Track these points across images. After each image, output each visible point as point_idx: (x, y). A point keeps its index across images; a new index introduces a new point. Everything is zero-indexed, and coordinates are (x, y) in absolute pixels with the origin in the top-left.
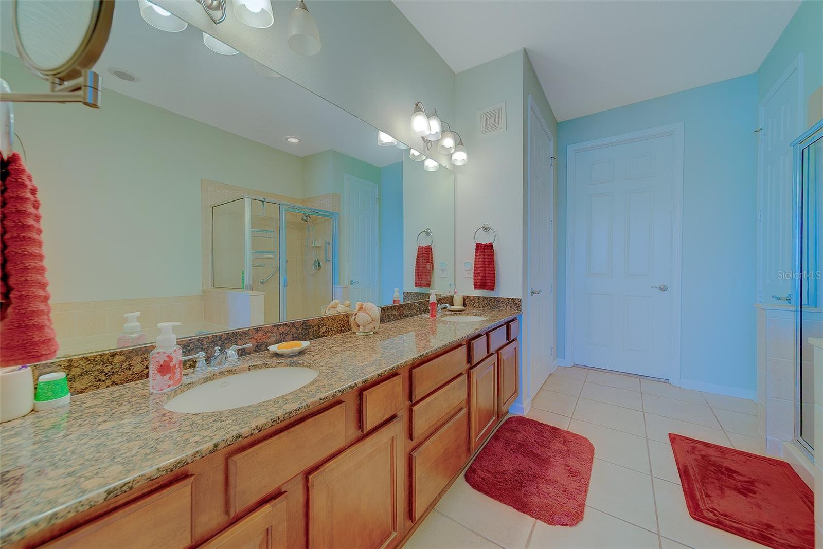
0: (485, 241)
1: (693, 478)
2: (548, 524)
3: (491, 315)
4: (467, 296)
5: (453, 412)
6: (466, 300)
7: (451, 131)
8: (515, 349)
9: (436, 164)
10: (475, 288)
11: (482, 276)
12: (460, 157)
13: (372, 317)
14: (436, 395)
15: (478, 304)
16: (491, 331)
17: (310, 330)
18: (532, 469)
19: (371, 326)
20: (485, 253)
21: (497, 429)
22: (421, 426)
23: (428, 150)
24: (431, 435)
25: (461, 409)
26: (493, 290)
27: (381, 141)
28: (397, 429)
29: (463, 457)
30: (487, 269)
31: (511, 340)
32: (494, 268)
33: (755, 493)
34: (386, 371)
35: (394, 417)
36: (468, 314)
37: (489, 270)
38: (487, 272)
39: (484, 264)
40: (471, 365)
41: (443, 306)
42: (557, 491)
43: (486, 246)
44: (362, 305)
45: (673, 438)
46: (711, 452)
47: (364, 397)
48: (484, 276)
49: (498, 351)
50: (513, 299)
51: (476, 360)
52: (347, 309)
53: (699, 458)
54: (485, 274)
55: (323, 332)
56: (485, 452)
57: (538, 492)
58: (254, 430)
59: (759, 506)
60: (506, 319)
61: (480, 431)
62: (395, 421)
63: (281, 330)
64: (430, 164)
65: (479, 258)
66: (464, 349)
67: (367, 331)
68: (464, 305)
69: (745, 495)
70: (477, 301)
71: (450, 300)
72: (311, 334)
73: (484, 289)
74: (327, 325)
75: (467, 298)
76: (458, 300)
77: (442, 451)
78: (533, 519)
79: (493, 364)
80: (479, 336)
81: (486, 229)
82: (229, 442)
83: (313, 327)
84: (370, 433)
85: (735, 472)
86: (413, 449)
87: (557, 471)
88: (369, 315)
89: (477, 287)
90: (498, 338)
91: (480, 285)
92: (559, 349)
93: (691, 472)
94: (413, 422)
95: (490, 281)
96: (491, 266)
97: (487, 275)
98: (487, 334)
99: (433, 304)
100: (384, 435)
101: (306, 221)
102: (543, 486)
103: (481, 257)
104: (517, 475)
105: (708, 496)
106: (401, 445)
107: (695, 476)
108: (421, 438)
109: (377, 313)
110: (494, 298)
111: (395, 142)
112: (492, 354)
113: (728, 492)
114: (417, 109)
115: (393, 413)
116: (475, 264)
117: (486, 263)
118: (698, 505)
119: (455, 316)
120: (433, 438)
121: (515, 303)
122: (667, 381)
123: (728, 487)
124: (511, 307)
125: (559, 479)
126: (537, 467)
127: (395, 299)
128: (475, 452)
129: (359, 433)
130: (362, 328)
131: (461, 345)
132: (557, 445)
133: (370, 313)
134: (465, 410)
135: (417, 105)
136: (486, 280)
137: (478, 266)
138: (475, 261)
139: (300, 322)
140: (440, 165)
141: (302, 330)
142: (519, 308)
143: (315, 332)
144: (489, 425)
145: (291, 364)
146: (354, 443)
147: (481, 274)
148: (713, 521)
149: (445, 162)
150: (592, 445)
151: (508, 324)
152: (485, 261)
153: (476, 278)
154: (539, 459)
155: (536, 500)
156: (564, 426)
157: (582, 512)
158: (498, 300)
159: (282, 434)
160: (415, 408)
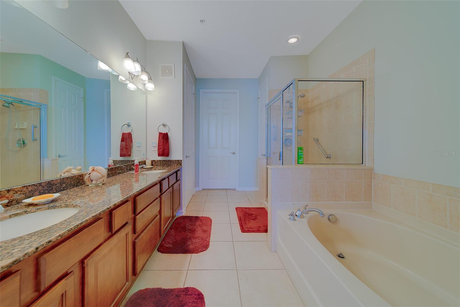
0: (164, 131)
1: (242, 220)
2: (197, 253)
3: (168, 168)
4: (154, 160)
5: (153, 217)
6: (153, 163)
7: (146, 72)
8: (179, 184)
9: (135, 87)
10: (159, 156)
11: (162, 150)
12: (150, 86)
13: (102, 174)
14: (146, 209)
15: (160, 164)
16: (169, 176)
17: (53, 187)
18: (188, 236)
19: (102, 180)
20: (164, 138)
21: (171, 225)
22: (140, 225)
23: (132, 79)
24: (143, 230)
25: (157, 216)
26: (168, 156)
27: (100, 67)
28: (129, 229)
29: (158, 239)
30: (165, 146)
31: (178, 179)
32: (169, 145)
33: (257, 219)
34: (124, 199)
35: (127, 223)
36: (155, 170)
37: (166, 147)
38: (165, 147)
39: (164, 143)
40: (161, 193)
41: (141, 166)
42: (199, 240)
43: (164, 134)
44: (94, 168)
45: (237, 209)
46: (247, 210)
47: (113, 214)
48: (164, 150)
49: (172, 186)
50: (178, 160)
51: (164, 191)
52: (79, 172)
53: (244, 213)
54: (164, 148)
55: (63, 188)
56: (166, 236)
57: (192, 243)
58: (58, 237)
59: (257, 222)
60: (176, 170)
61: (165, 226)
62: (127, 225)
63: (30, 189)
64: (131, 86)
65: (161, 140)
66: (158, 185)
67: (98, 183)
68: (152, 165)
69: (255, 220)
70: (159, 162)
71: (144, 163)
72: (54, 189)
73: (164, 156)
74: (66, 182)
75: (154, 161)
76: (148, 162)
77: (149, 237)
78: (191, 254)
79: (171, 192)
80: (164, 179)
81: (164, 125)
82: (44, 246)
83: (56, 185)
84: (116, 232)
85: (253, 214)
86: (135, 239)
87: (199, 233)
88: (100, 173)
89: (159, 155)
90: (173, 180)
91: (161, 154)
92: (197, 183)
93: (242, 218)
94: (136, 224)
95: (167, 152)
96: (167, 144)
97: (165, 149)
98: (168, 177)
99: (137, 165)
100: (123, 233)
101: (9, 107)
102: (194, 241)
103: (162, 140)
104: (183, 240)
105: (246, 224)
106: (131, 237)
107: (243, 219)
108: (139, 233)
109: (105, 172)
110: (169, 160)
111: (110, 70)
112: (170, 187)
113: (251, 221)
114: (127, 56)
115: (126, 222)
116: (158, 143)
117: (165, 143)
118: (243, 227)
119: (148, 171)
120: (145, 231)
121: (179, 163)
122: (235, 190)
123: (251, 219)
124: (177, 164)
125: (200, 236)
126: (191, 234)
127: (110, 164)
128: (163, 236)
129: (110, 233)
130: (95, 181)
131: (156, 184)
132: (198, 223)
133: (101, 173)
134: (159, 216)
135: (127, 54)
136: (164, 151)
137: (160, 144)
138: (159, 142)
139: (46, 182)
140: (138, 88)
141: (48, 187)
142: (181, 164)
143: (57, 188)
144: (169, 221)
145: (49, 208)
146: (107, 240)
147: (162, 149)
148: (247, 231)
149: (141, 87)
150: (211, 219)
151: (176, 172)
152: (164, 142)
153: (159, 150)
154: (191, 231)
155: (191, 247)
156: (200, 215)
157: (209, 244)
158: (170, 161)
159: (70, 239)
160: (137, 217)
